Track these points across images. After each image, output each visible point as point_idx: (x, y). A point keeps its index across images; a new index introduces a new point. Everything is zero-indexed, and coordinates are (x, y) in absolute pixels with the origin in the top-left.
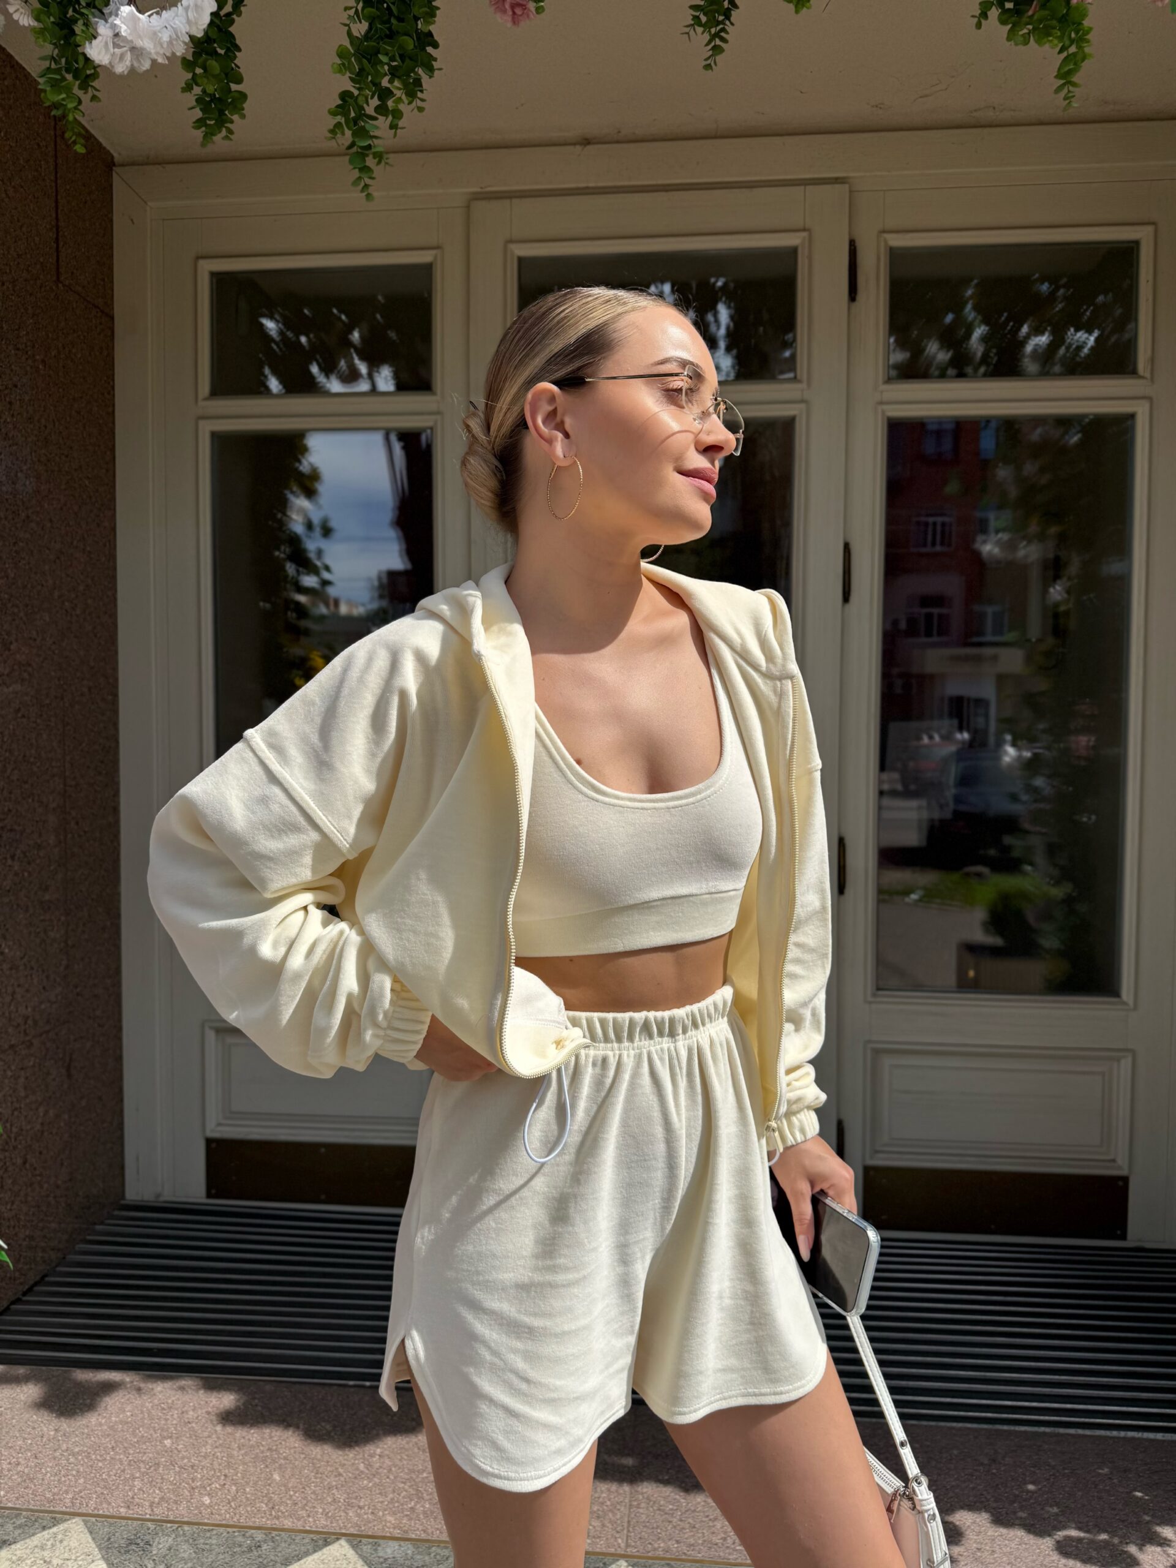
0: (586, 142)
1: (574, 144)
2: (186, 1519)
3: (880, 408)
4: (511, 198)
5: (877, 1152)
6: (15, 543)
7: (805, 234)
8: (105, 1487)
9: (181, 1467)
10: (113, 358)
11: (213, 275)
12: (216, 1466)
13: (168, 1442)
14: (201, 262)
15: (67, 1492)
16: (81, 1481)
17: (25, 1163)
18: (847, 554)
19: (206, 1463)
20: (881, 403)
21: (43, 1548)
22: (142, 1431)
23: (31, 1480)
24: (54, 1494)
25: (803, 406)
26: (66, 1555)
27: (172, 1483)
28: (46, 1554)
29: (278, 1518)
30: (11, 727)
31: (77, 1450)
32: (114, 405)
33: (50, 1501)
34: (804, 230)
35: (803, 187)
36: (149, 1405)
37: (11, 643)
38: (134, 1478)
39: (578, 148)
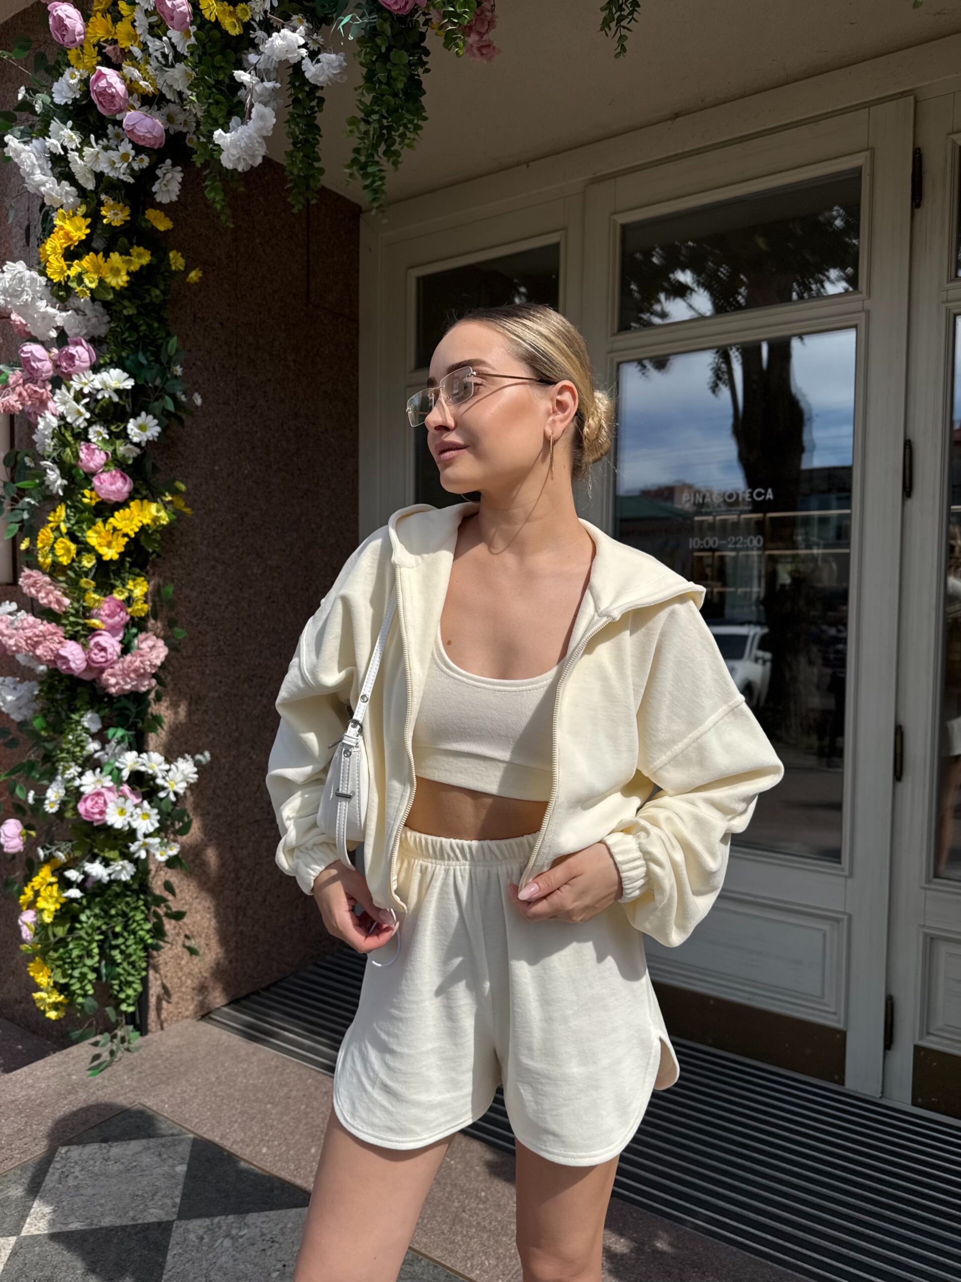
0: (676, 116)
1: (666, 120)
2: (246, 1158)
3: (944, 306)
4: (615, 177)
5: (928, 1033)
6: (267, 487)
7: (868, 153)
8: (218, 1122)
9: (266, 1125)
10: (358, 350)
11: (419, 279)
12: (285, 1131)
13: (269, 1106)
14: (410, 271)
15: (197, 1118)
16: (209, 1113)
17: (265, 900)
18: (908, 451)
19: (280, 1126)
20: (947, 301)
21: (163, 1145)
22: (260, 1095)
23: (185, 1103)
24: (190, 1116)
25: (863, 315)
26: (171, 1155)
27: (254, 1133)
28: (163, 1149)
29: (295, 1176)
30: (263, 609)
31: (219, 1093)
32: (358, 383)
33: (186, 1120)
34: (868, 149)
35: (867, 110)
36: (275, 1079)
37: (264, 553)
38: (236, 1121)
39: (669, 122)
